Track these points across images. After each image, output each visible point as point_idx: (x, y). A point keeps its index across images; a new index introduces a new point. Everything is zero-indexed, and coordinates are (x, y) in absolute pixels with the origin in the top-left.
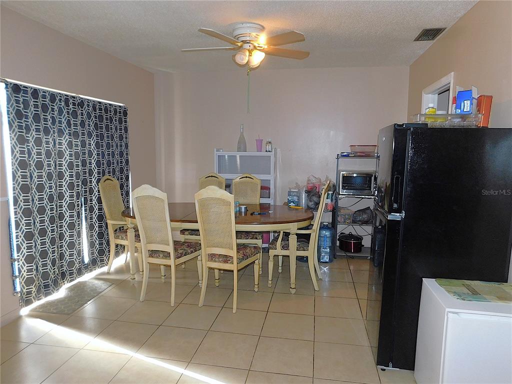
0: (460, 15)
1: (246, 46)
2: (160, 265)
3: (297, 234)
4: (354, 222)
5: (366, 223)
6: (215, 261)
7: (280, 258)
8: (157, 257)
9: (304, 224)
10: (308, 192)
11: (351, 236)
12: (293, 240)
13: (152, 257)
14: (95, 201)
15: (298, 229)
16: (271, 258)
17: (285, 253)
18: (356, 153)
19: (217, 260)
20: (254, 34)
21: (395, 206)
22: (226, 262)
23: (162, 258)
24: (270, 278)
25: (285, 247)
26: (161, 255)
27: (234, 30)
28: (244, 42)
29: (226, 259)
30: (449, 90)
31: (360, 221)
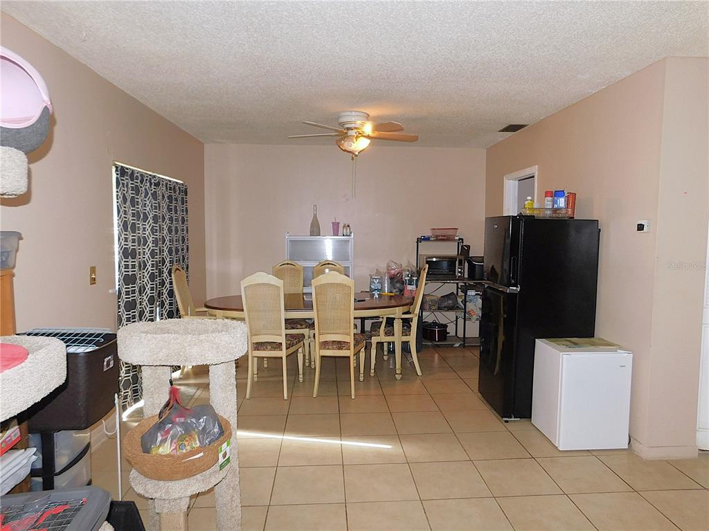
0: (541, 118)
1: (350, 133)
2: (263, 358)
3: (402, 319)
4: (439, 309)
5: (450, 308)
6: (328, 349)
7: (385, 345)
8: (264, 350)
9: (405, 309)
10: (392, 279)
11: (435, 324)
12: (398, 325)
13: (258, 350)
14: (165, 295)
15: (403, 314)
16: (374, 346)
17: (390, 339)
18: (437, 236)
19: (331, 347)
20: (359, 122)
21: (513, 281)
22: (340, 348)
23: (270, 350)
24: (373, 367)
25: (390, 333)
26: (269, 347)
27: (339, 117)
28: (349, 129)
29: (340, 345)
30: (533, 177)
31: (445, 307)
